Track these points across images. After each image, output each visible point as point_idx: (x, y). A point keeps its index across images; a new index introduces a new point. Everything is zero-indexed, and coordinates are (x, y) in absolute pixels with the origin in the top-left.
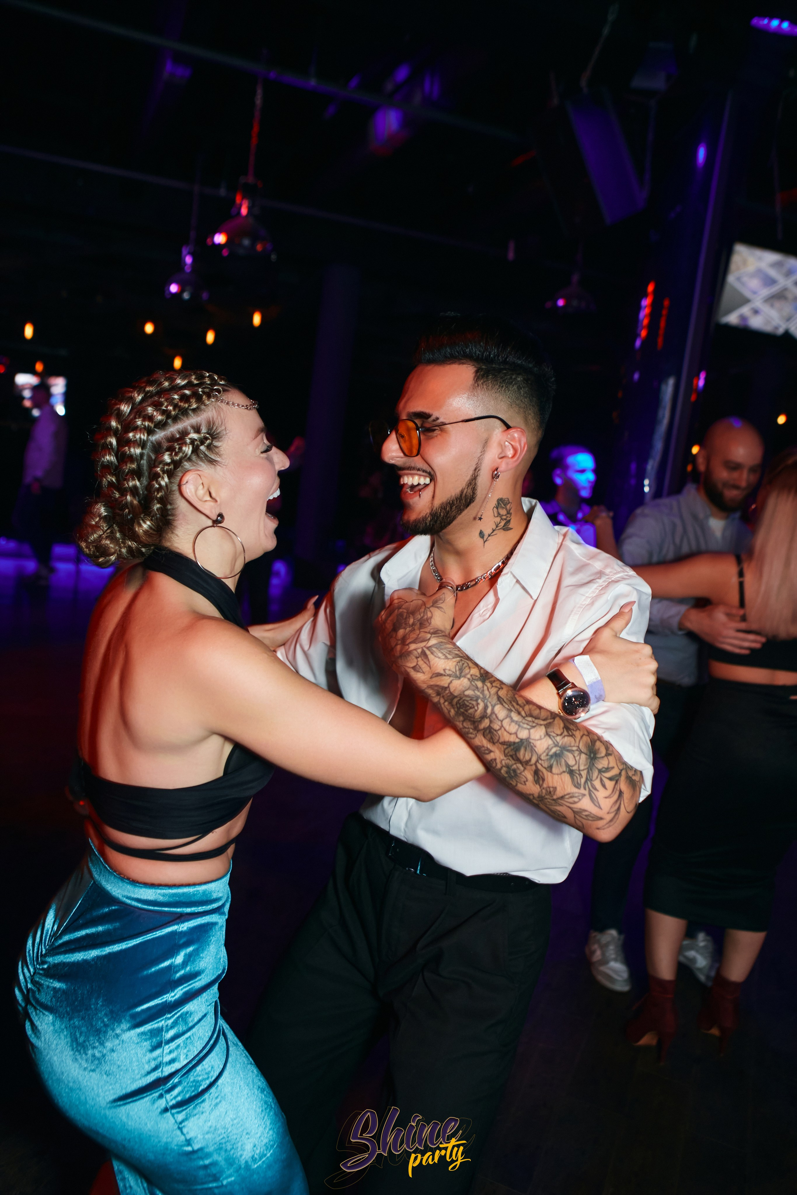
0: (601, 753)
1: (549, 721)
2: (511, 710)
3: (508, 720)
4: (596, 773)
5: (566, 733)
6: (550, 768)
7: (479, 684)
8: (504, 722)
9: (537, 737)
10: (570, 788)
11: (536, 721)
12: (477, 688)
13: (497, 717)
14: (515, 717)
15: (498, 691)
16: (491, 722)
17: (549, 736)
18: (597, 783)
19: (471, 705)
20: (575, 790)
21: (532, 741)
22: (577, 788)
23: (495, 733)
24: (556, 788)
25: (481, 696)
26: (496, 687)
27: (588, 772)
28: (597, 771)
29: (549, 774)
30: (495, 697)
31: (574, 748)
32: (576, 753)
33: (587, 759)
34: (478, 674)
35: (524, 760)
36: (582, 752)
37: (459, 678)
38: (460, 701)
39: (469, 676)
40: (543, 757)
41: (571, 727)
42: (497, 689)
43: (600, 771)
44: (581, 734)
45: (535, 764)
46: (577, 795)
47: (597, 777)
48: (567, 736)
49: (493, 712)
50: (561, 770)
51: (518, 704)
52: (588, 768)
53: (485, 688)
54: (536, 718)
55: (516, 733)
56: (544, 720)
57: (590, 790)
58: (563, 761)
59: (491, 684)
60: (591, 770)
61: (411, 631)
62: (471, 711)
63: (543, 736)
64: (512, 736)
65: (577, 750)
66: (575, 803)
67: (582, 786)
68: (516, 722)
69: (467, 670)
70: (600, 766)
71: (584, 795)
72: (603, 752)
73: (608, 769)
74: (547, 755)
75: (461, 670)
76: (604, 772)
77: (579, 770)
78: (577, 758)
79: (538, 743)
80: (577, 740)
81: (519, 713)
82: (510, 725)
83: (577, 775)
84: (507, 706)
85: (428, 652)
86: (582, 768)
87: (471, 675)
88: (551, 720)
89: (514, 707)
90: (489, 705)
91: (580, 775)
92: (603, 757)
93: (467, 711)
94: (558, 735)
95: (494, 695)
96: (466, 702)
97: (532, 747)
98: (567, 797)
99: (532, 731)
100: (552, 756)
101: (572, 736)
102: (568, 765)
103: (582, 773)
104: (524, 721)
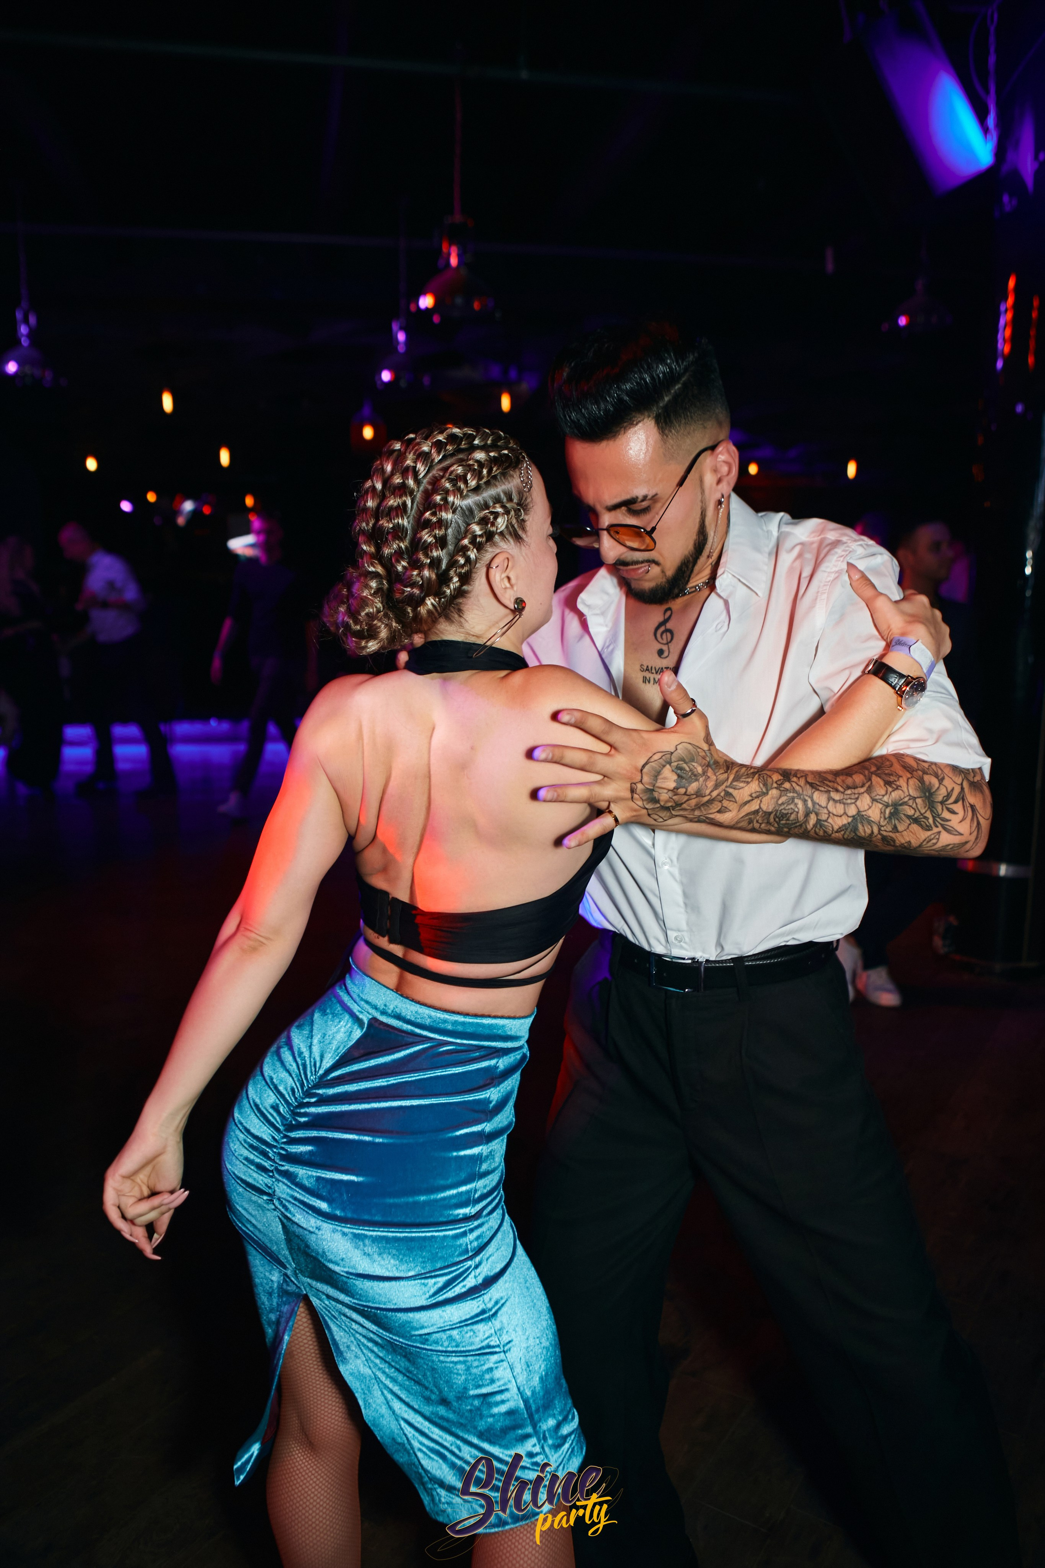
0: (934, 786)
1: (867, 785)
2: (828, 792)
3: (831, 803)
4: (939, 807)
5: (890, 789)
6: (895, 829)
7: (787, 785)
8: (828, 807)
9: (866, 807)
10: (923, 835)
11: (856, 791)
12: (787, 790)
13: (820, 806)
14: (836, 796)
15: (806, 779)
16: (817, 814)
17: (876, 801)
18: (946, 815)
19: (790, 811)
20: (929, 833)
21: (863, 813)
22: (929, 830)
23: (826, 823)
24: (910, 842)
25: (796, 795)
26: (802, 776)
27: (932, 811)
28: (939, 804)
29: (897, 834)
30: (808, 786)
31: (906, 799)
32: (911, 802)
33: (923, 801)
34: (780, 777)
35: (867, 835)
36: (915, 798)
37: (767, 793)
38: (778, 814)
39: (775, 785)
40: (882, 823)
41: (892, 779)
42: (804, 778)
43: (942, 803)
44: (905, 780)
45: (879, 833)
46: (933, 836)
47: (943, 810)
48: (893, 791)
49: (814, 803)
50: (907, 825)
51: (830, 781)
52: (929, 808)
53: (794, 785)
54: (855, 787)
55: (845, 813)
56: (862, 787)
57: (942, 826)
58: (903, 816)
59: (796, 776)
60: (933, 807)
61: (706, 780)
62: (793, 817)
63: (870, 804)
64: (843, 817)
65: (910, 799)
66: (935, 844)
67: (933, 826)
68: (840, 801)
69: (770, 780)
70: (940, 798)
71: (939, 833)
72: (935, 782)
73: (949, 796)
74: (885, 819)
75: (765, 785)
76: (947, 800)
77: (922, 814)
78: (914, 806)
79: (870, 813)
80: (905, 789)
81: (837, 791)
82: (835, 807)
83: (923, 820)
84: (823, 789)
85: (731, 790)
86: (923, 811)
87: (776, 782)
88: (869, 783)
89: (830, 787)
90: (807, 798)
91: (925, 818)
92: (938, 788)
93: (788, 820)
94: (883, 796)
95: (805, 785)
96: (783, 811)
97: (866, 819)
98: (925, 843)
99: (858, 803)
100: (890, 818)
101: (898, 788)
102: (909, 817)
103: (926, 815)
104: (845, 797)
